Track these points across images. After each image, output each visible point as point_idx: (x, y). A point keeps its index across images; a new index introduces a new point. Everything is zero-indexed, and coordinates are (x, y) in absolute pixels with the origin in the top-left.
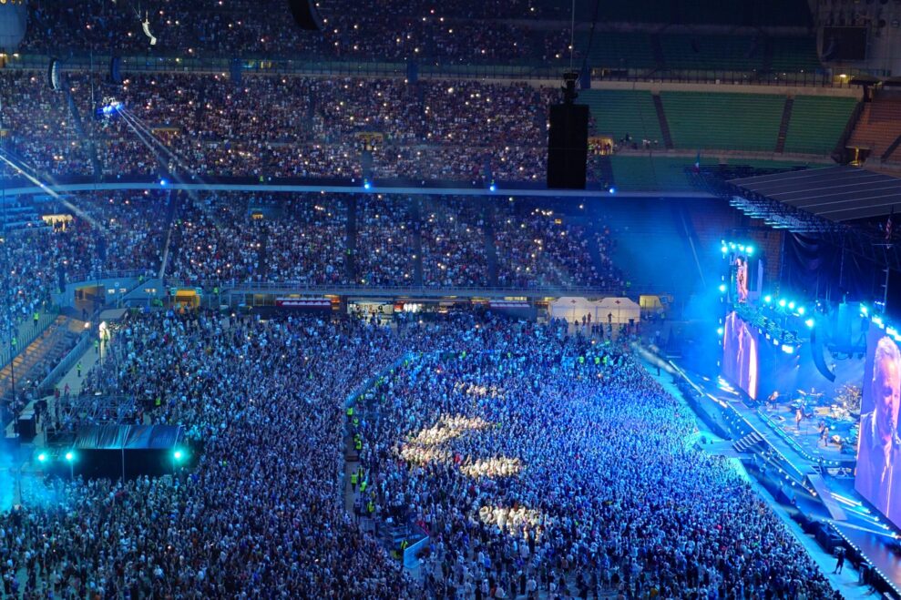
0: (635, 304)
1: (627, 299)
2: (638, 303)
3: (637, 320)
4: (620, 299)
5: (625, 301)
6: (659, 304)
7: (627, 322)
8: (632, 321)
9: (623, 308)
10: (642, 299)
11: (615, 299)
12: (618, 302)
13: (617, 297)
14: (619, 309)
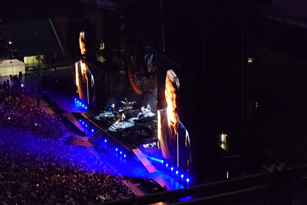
0: (21, 62)
1: (16, 60)
2: (23, 61)
3: (24, 72)
4: (12, 60)
5: (15, 61)
6: (36, 61)
7: (18, 74)
8: (20, 73)
9: (15, 66)
10: (25, 59)
11: (9, 61)
12: (11, 62)
13: (11, 59)
14: (12, 66)
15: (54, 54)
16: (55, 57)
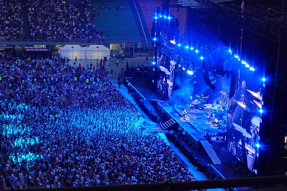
0: (107, 49)
2: (109, 48)
3: (108, 58)
4: (98, 46)
5: (102, 47)
6: (120, 48)
7: (103, 59)
8: (105, 58)
9: (101, 51)
10: (111, 46)
11: (97, 46)
12: (98, 47)
13: (97, 44)
14: (98, 51)
15: (138, 44)
16: (138, 47)
